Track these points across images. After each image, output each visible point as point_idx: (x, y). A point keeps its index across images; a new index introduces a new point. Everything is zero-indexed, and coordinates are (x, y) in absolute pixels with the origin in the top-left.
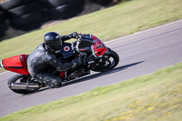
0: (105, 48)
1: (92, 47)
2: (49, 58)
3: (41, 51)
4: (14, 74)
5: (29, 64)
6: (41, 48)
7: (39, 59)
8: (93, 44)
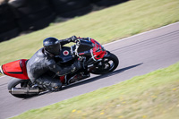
0: (103, 51)
1: (91, 51)
2: (49, 63)
3: (40, 57)
4: (14, 79)
5: (28, 69)
6: (41, 54)
7: (38, 64)
8: (92, 47)
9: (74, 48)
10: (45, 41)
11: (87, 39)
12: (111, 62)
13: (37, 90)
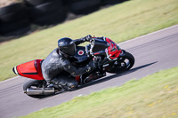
0: (119, 51)
1: (106, 50)
2: (64, 64)
3: (55, 57)
4: (29, 80)
5: (43, 70)
6: (56, 54)
7: (53, 65)
8: (107, 47)
9: (89, 47)
10: (60, 41)
11: (102, 38)
12: (127, 61)
13: (53, 91)
